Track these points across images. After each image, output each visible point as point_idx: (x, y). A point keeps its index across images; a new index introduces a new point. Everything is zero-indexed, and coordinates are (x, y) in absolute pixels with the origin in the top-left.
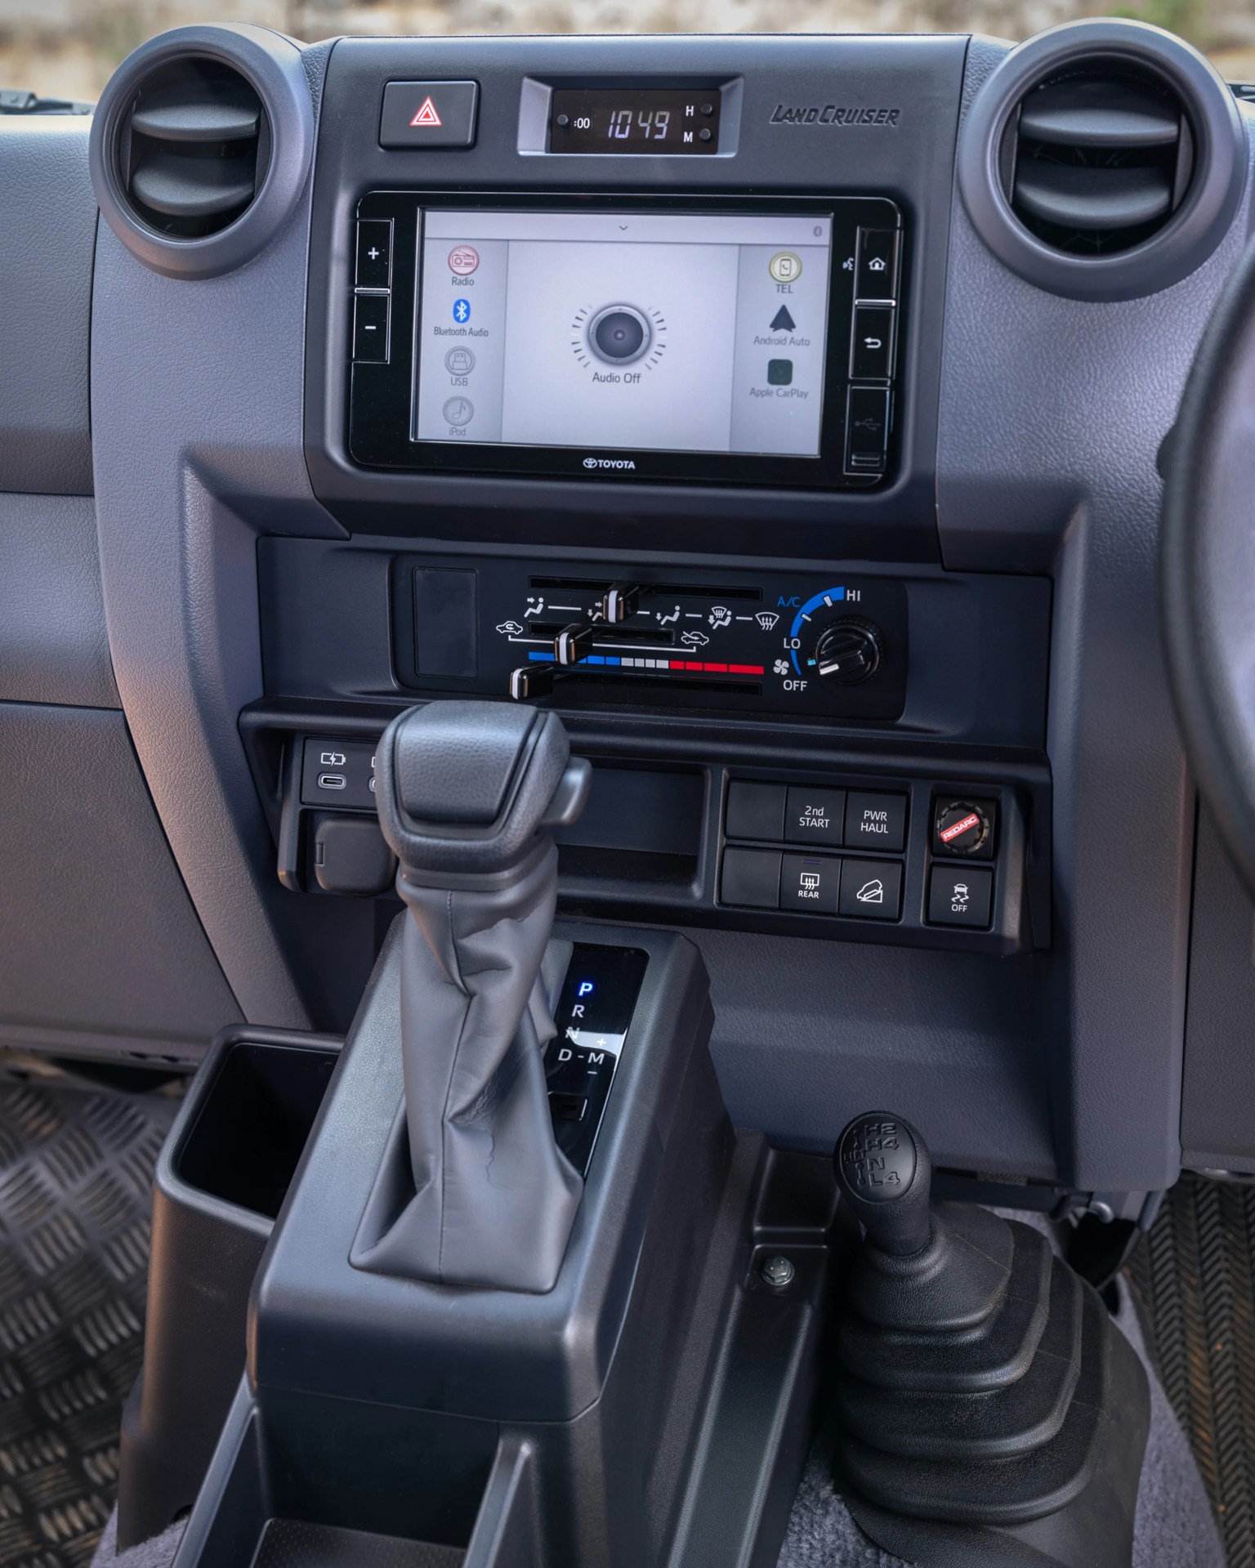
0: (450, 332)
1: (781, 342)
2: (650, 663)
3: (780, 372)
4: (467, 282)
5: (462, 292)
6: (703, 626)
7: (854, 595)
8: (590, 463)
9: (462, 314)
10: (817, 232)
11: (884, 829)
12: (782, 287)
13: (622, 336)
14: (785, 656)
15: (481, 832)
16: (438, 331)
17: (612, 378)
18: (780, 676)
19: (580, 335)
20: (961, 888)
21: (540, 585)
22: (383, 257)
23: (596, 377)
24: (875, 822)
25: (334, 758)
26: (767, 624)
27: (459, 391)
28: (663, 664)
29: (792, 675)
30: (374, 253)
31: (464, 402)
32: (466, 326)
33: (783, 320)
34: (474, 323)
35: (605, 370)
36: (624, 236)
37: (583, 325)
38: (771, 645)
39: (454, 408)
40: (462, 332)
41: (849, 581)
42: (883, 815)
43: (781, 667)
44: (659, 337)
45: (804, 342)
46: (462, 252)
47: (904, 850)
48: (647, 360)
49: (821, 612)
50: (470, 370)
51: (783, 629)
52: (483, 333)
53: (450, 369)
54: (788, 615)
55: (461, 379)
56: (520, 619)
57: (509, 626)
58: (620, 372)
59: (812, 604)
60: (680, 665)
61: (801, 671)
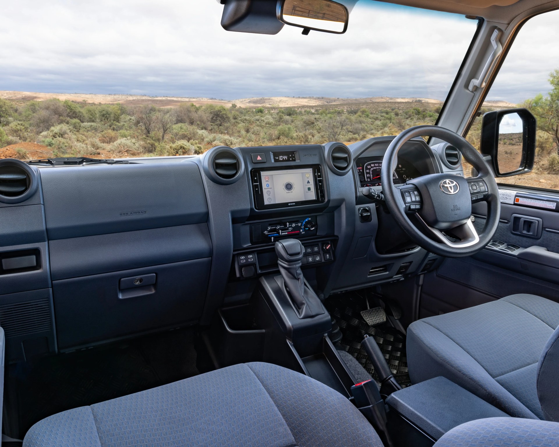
0: (266, 189)
1: (309, 185)
2: (285, 233)
3: (309, 189)
4: (268, 181)
5: (268, 183)
6: (291, 227)
7: (310, 219)
8: (289, 204)
9: (268, 186)
10: (311, 170)
11: (317, 250)
12: (308, 178)
13: (289, 187)
14: (302, 229)
15: (298, 255)
16: (265, 189)
17: (289, 192)
18: (301, 232)
19: (284, 187)
20: (328, 255)
21: (270, 225)
22: (257, 179)
23: (287, 192)
24: (316, 249)
25: (243, 257)
26: (300, 225)
27: (269, 197)
28: (287, 233)
29: (303, 231)
30: (256, 178)
31: (270, 198)
32: (269, 187)
33: (308, 182)
34: (270, 187)
35: (288, 191)
36: (287, 173)
37: (284, 186)
38: (300, 228)
39: (269, 199)
40: (268, 188)
41: (309, 217)
42: (317, 248)
43: (301, 231)
44: (294, 186)
45: (311, 185)
46: (266, 177)
47: (320, 252)
48: (293, 189)
49: (306, 222)
50: (270, 194)
51: (301, 225)
52: (271, 188)
53: (267, 194)
54: (302, 223)
55: (269, 195)
56: (267, 231)
57: (266, 232)
58: (290, 191)
59: (305, 221)
60: (289, 233)
61: (304, 230)
